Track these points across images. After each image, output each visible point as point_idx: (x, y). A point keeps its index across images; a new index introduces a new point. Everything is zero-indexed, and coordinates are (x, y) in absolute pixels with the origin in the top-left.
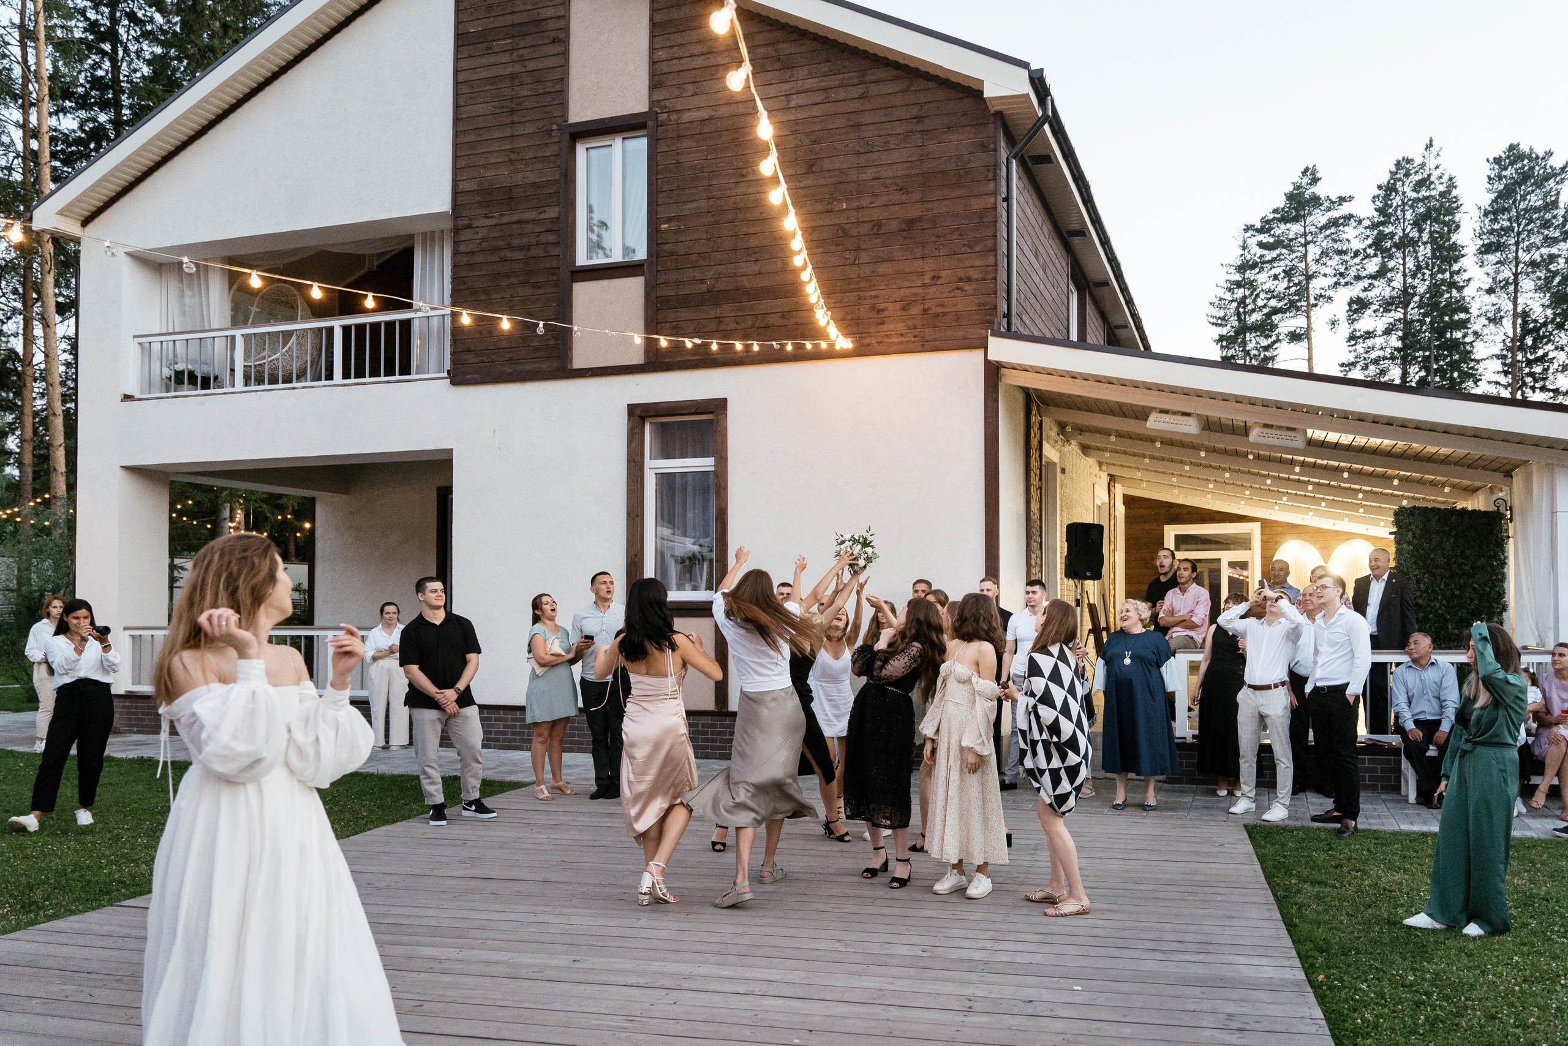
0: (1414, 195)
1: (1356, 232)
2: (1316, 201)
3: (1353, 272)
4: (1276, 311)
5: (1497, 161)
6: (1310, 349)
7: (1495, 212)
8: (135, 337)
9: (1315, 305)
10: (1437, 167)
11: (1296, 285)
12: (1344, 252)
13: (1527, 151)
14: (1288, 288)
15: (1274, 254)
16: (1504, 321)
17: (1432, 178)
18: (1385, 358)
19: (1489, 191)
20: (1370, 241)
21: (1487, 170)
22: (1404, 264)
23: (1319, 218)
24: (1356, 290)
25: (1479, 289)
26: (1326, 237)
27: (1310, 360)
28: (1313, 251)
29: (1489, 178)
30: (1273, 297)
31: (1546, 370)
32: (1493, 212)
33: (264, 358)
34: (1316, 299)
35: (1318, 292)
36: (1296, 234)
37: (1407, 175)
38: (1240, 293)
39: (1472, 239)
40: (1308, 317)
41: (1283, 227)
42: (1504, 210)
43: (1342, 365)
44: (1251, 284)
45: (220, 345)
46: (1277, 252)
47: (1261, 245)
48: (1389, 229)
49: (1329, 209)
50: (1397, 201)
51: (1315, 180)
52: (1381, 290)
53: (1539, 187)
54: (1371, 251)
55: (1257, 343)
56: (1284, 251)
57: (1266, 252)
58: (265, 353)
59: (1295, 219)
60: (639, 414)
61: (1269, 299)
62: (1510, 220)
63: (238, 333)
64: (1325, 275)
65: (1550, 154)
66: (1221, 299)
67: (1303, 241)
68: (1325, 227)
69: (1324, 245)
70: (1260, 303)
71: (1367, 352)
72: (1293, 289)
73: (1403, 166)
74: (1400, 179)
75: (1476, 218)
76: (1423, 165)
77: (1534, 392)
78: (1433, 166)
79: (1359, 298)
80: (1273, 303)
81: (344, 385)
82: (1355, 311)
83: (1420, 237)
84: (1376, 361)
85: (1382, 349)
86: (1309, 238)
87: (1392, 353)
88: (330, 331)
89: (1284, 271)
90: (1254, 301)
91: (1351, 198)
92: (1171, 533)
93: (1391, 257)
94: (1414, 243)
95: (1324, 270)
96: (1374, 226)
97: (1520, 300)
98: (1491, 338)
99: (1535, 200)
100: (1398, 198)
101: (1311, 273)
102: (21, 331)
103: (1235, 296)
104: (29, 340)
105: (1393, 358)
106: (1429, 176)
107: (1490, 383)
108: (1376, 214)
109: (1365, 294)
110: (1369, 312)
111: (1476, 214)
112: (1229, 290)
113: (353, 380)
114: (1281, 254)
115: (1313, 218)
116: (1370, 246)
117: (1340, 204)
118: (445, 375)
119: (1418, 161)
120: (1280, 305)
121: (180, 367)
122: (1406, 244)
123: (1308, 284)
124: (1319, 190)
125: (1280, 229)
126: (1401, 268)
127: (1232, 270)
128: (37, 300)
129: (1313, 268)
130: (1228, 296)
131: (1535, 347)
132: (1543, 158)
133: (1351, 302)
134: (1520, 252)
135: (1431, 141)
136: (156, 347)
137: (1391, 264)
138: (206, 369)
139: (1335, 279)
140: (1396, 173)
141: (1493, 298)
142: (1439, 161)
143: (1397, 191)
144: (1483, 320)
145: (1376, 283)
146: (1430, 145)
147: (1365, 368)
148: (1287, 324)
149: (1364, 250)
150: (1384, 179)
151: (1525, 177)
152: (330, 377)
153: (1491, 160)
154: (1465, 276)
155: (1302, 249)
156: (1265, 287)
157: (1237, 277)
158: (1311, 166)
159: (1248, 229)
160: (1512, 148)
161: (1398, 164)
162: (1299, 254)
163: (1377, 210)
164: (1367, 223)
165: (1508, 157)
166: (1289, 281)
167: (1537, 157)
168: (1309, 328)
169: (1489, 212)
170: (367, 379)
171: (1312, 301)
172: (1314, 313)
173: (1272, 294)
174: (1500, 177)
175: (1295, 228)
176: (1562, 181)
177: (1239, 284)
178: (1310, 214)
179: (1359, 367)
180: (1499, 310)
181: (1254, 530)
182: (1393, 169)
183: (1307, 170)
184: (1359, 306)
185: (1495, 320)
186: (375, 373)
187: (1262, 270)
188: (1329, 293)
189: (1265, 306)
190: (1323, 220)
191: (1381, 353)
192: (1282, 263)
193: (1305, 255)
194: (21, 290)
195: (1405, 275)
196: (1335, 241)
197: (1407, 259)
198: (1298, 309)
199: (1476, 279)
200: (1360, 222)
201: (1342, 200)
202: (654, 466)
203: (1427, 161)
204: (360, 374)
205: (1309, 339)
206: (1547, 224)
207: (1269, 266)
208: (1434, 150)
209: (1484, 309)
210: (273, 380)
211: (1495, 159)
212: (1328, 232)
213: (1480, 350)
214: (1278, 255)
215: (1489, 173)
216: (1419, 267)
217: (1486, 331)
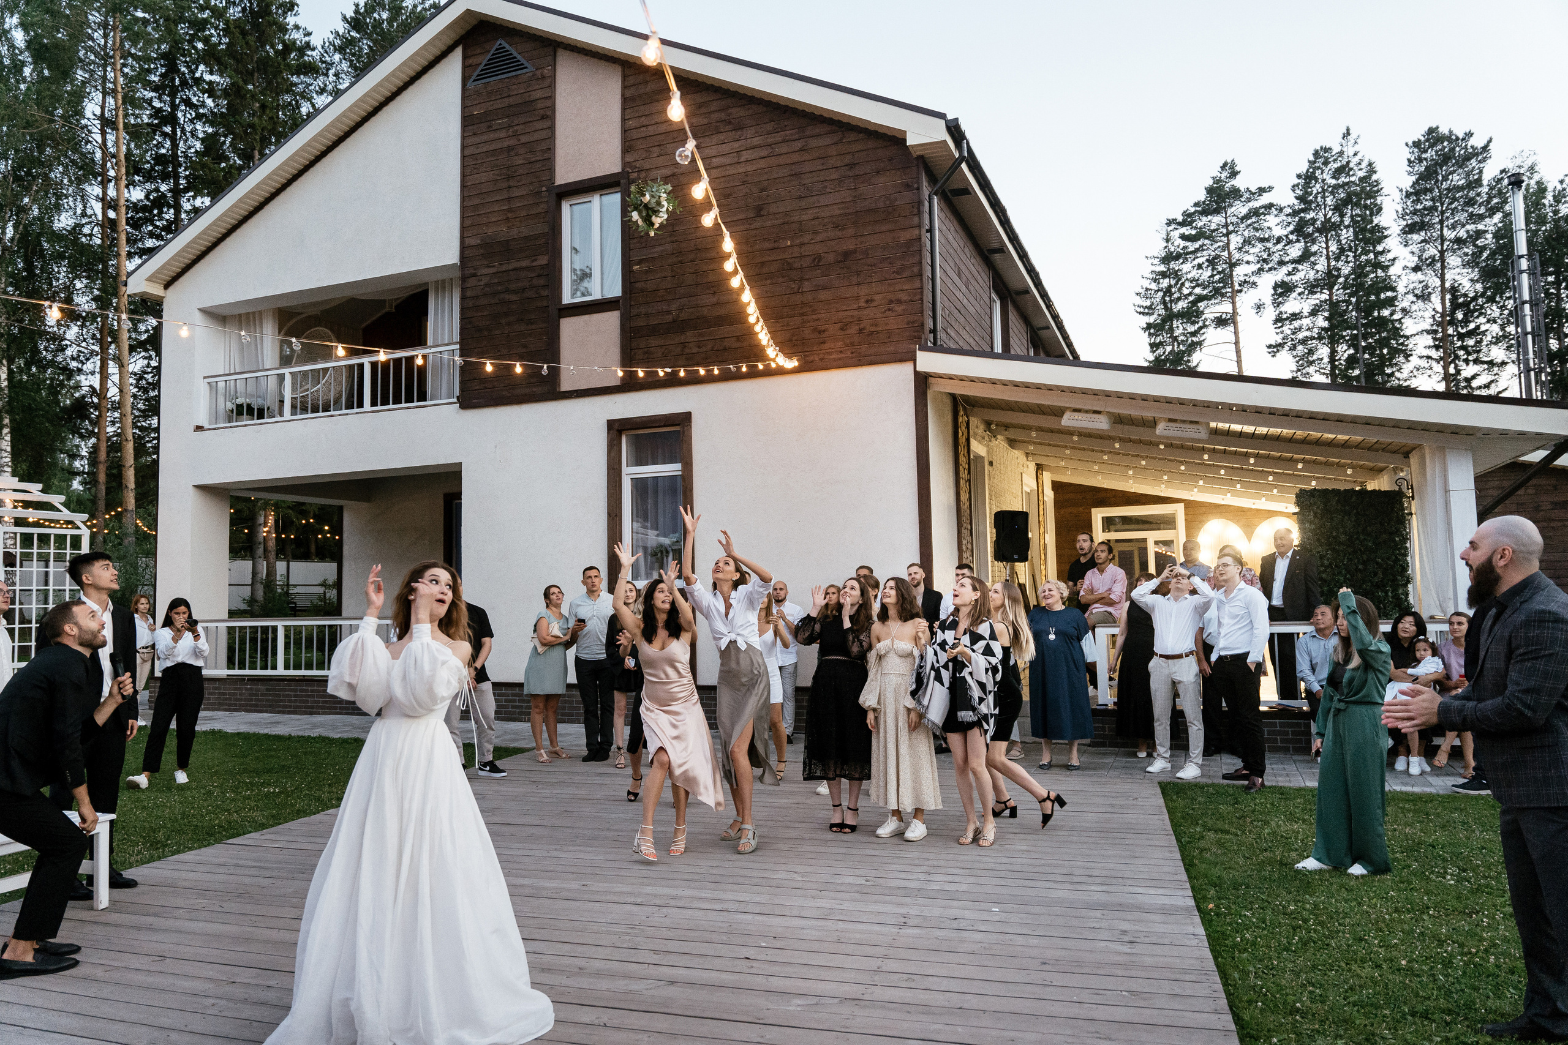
0: (1334, 182)
1: (1278, 220)
2: (1236, 193)
3: (1276, 258)
4: (1201, 298)
5: (1417, 144)
6: (1236, 333)
7: (1417, 193)
8: (205, 378)
9: (1240, 291)
10: (1355, 154)
11: (1219, 273)
12: (1267, 240)
13: (1447, 133)
14: (1212, 276)
15: (1197, 245)
16: (1433, 298)
17: (1351, 165)
18: (1312, 338)
19: (1410, 173)
20: (1291, 228)
21: (1406, 154)
22: (1327, 248)
23: (1240, 209)
24: (1281, 275)
25: (1405, 268)
26: (1248, 226)
27: (1237, 343)
28: (1235, 240)
29: (1409, 160)
30: (1198, 285)
31: (1480, 342)
32: (1415, 193)
33: (307, 390)
34: (1240, 285)
35: (1242, 279)
36: (1218, 225)
37: (1326, 163)
38: (1165, 283)
39: (1395, 220)
40: (1233, 303)
41: (1204, 219)
42: (1426, 191)
43: (1270, 347)
44: (1176, 275)
45: (272, 383)
46: (1200, 243)
47: (1183, 237)
48: (1312, 215)
49: (1249, 200)
50: (1317, 188)
51: (1234, 174)
52: (1305, 273)
53: (1460, 167)
54: (1293, 237)
55: (1184, 329)
56: (1206, 242)
57: (1188, 244)
58: (309, 386)
59: (1217, 212)
60: (617, 428)
61: (1193, 288)
62: (1433, 199)
63: (287, 371)
64: (1248, 262)
65: (1470, 134)
66: (1147, 289)
67: (1225, 231)
68: (1247, 217)
69: (1246, 233)
70: (1186, 291)
71: (1294, 333)
72: (1217, 277)
73: (1321, 155)
74: (1319, 168)
75: (1398, 200)
76: (1341, 153)
77: (1467, 364)
78: (1351, 153)
79: (1283, 282)
80: (1198, 290)
81: (373, 412)
82: (1281, 295)
83: (1342, 221)
84: (1304, 342)
85: (1309, 329)
86: (1231, 228)
87: (1319, 333)
88: (361, 366)
89: (1208, 260)
90: (1180, 290)
91: (1271, 188)
92: (1098, 515)
93: (1314, 242)
94: (1336, 227)
95: (1247, 258)
96: (1295, 213)
97: (1447, 276)
98: (1420, 314)
99: (1458, 179)
100: (1318, 186)
101: (1234, 261)
102: (98, 370)
103: (1161, 286)
104: (104, 376)
105: (1320, 338)
106: (1348, 163)
107: (1421, 357)
108: (1296, 202)
109: (1289, 278)
110: (1294, 295)
111: (1397, 196)
112: (1155, 280)
113: (379, 408)
114: (1204, 245)
115: (1233, 209)
116: (1292, 233)
117: (1260, 195)
118: (455, 400)
119: (1336, 149)
120: (1205, 292)
121: (240, 401)
122: (1328, 228)
123: (1232, 271)
124: (1239, 183)
125: (1201, 222)
126: (1325, 251)
127: (1156, 261)
128: (111, 343)
129: (1236, 256)
130: (1154, 286)
131: (1466, 321)
132: (1463, 139)
133: (1276, 287)
134: (1445, 230)
135: (1348, 130)
136: (221, 385)
137: (1314, 248)
138: (260, 401)
139: (1259, 266)
140: (1315, 162)
141: (1419, 276)
142: (1357, 148)
143: (1316, 180)
144: (1411, 297)
145: (1300, 267)
146: (1348, 133)
147: (1293, 348)
148: (1214, 309)
149: (1287, 236)
150: (1303, 168)
151: (1446, 158)
152: (360, 405)
153: (1410, 144)
154: (1390, 256)
155: (1225, 239)
156: (1189, 276)
157: (1162, 268)
158: (1229, 161)
159: (1170, 223)
160: (1431, 131)
161: (1316, 154)
162: (1221, 244)
163: (1297, 198)
164: (1289, 210)
165: (1428, 140)
166: (1213, 270)
167: (1457, 138)
168: (1235, 313)
169: (1412, 193)
170: (391, 406)
171: (1237, 287)
172: (1240, 299)
173: (1195, 281)
174: (1420, 160)
175: (1217, 220)
176: (1484, 160)
177: (1164, 275)
178: (1231, 206)
179: (1287, 348)
180: (1427, 287)
181: (1179, 510)
182: (1312, 158)
183: (1225, 164)
184: (1283, 289)
185: (1424, 296)
186: (397, 401)
187: (1185, 260)
188: (1252, 279)
189: (1190, 294)
190: (1244, 211)
191: (1308, 334)
192: (1205, 253)
193: (1228, 244)
194: (98, 336)
195: (1328, 258)
196: (1257, 230)
197: (1330, 243)
198: (1223, 295)
199: (1401, 258)
200: (1281, 210)
201: (1262, 191)
202: (630, 472)
203: (1345, 149)
204: (385, 402)
205: (1235, 324)
206: (1471, 202)
207: (1193, 257)
208: (1351, 138)
209: (1411, 286)
210: (315, 410)
211: (1414, 143)
212: (1249, 222)
213: (1409, 326)
214: (1201, 246)
215: (1409, 156)
216: (1342, 250)
217: (1414, 307)
